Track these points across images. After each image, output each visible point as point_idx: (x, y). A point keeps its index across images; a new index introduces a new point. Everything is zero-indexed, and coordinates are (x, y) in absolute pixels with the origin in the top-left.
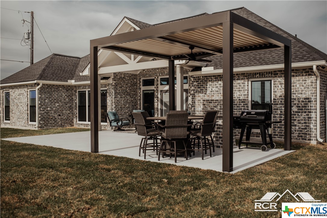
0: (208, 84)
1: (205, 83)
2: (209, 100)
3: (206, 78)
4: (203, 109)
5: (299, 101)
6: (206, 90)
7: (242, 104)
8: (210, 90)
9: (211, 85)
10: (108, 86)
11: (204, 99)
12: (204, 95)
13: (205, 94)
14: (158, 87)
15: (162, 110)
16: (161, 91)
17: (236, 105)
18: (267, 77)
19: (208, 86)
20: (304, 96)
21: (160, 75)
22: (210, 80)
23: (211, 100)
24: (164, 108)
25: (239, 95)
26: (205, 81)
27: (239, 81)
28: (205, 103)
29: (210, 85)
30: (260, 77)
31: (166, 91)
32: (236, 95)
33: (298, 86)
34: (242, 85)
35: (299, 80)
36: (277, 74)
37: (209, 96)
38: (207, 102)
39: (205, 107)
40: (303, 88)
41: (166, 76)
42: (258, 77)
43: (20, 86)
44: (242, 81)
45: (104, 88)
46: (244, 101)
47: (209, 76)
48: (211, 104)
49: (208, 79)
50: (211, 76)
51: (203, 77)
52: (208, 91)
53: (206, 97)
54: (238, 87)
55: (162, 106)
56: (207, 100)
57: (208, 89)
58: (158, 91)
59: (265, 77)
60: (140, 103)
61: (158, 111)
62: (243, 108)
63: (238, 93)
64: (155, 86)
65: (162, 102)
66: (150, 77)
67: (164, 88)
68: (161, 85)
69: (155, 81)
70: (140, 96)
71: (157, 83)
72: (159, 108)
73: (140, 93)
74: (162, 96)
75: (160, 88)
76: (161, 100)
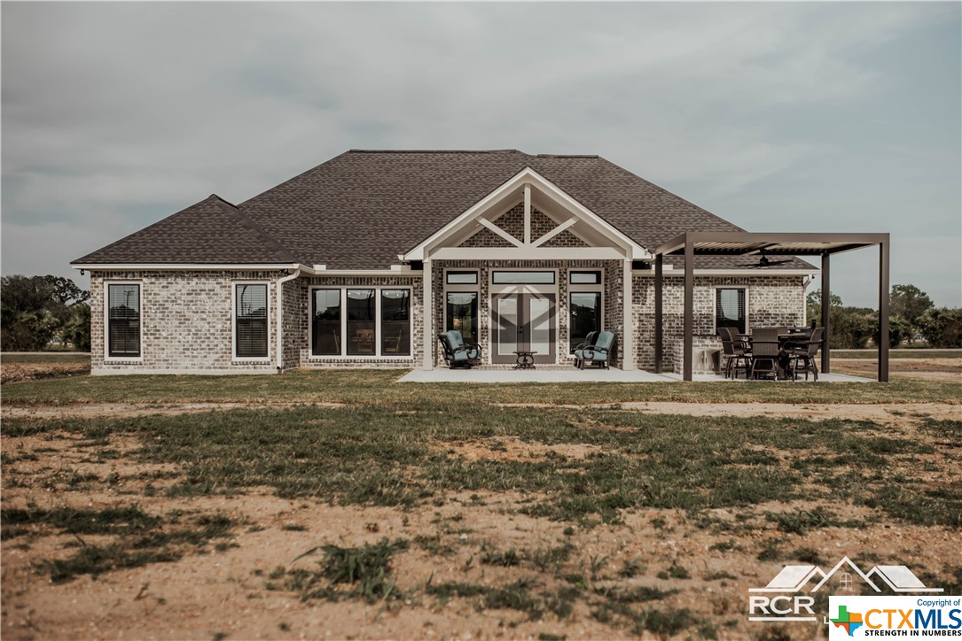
0: (648, 290)
1: (643, 287)
2: (650, 314)
3: (644, 280)
4: (639, 328)
5: (783, 318)
6: (646, 298)
7: (705, 320)
8: (652, 298)
10: (416, 282)
12: (640, 305)
13: (643, 304)
14: (487, 288)
15: (495, 332)
16: (494, 295)
17: (696, 321)
18: (741, 284)
19: (648, 293)
20: (789, 312)
21: (496, 266)
22: (653, 283)
24: (500, 327)
25: (700, 308)
26: (643, 284)
27: (700, 288)
29: (652, 291)
30: (732, 284)
31: (505, 295)
32: (696, 307)
33: (782, 298)
34: (705, 293)
35: (783, 291)
36: (755, 281)
38: (647, 318)
39: (644, 325)
40: (787, 301)
41: (509, 267)
42: (728, 284)
43: (195, 272)
44: (706, 288)
45: (404, 285)
46: (708, 316)
47: (650, 278)
48: (652, 320)
49: (648, 281)
51: (639, 278)
52: (648, 300)
53: (644, 309)
54: (699, 295)
55: (495, 323)
57: (648, 297)
58: (487, 294)
59: (738, 284)
61: (487, 332)
62: (706, 326)
63: (699, 305)
64: (483, 285)
65: (495, 316)
66: (469, 267)
67: (501, 290)
68: (493, 283)
69: (482, 276)
70: (442, 304)
71: (487, 282)
72: (490, 327)
73: (442, 297)
74: (495, 304)
75: (492, 289)
76: (493, 311)
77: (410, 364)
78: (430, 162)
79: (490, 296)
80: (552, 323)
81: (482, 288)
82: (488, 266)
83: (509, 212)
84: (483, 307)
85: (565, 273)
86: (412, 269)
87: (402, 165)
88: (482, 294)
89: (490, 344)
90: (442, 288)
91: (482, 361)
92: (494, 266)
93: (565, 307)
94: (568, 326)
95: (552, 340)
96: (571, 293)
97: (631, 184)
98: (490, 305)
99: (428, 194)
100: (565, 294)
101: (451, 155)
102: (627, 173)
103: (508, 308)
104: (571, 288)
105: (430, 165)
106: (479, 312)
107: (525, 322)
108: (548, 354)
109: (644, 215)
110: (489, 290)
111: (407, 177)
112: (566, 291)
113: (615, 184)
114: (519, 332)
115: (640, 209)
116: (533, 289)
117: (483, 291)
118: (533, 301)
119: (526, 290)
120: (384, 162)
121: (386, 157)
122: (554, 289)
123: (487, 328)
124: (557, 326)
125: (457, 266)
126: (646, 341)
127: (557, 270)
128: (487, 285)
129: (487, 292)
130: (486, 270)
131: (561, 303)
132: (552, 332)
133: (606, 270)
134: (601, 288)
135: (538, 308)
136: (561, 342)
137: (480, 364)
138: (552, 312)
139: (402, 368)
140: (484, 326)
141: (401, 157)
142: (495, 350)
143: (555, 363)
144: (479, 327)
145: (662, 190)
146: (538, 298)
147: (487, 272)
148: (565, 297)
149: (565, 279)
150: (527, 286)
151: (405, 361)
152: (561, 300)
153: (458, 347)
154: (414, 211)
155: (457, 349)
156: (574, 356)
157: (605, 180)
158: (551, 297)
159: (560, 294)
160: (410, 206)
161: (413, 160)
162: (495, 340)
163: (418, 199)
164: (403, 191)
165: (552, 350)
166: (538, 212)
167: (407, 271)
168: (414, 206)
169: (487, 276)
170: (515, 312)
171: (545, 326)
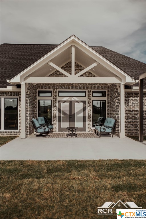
0: (130, 99)
1: (127, 98)
2: (131, 110)
3: (128, 94)
4: (126, 116)
6: (129, 102)
8: (132, 103)
9: (133, 99)
10: (20, 94)
11: (126, 109)
13: (127, 105)
14: (56, 98)
15: (59, 117)
16: (59, 101)
19: (130, 100)
21: (60, 88)
22: (132, 96)
23: (132, 110)
24: (62, 115)
28: (127, 112)
29: (131, 99)
31: (64, 101)
37: (131, 107)
38: (129, 112)
39: (128, 115)
41: (66, 89)
45: (15, 96)
47: (131, 93)
48: (132, 113)
49: (130, 95)
50: (133, 93)
53: (128, 108)
55: (60, 113)
56: (129, 110)
57: (130, 102)
58: (56, 101)
60: (36, 110)
61: (56, 117)
64: (54, 97)
65: (59, 110)
66: (48, 89)
67: (62, 99)
68: (59, 96)
69: (54, 93)
70: (36, 105)
71: (56, 95)
72: (57, 115)
73: (36, 102)
74: (60, 105)
75: (58, 99)
76: (59, 108)
77: (18, 134)
78: (35, 48)
79: (57, 102)
80: (85, 114)
81: (54, 98)
82: (56, 88)
83: (66, 65)
84: (54, 106)
85: (90, 92)
86: (17, 88)
87: (23, 49)
88: (54, 101)
89: (57, 123)
90: (36, 98)
91: (54, 130)
92: (59, 88)
93: (90, 107)
94: (92, 115)
95: (85, 121)
96: (93, 100)
97: (117, 56)
98: (57, 106)
99: (32, 58)
100: (90, 101)
101: (44, 46)
102: (114, 52)
103: (65, 107)
104: (93, 98)
105: (35, 49)
106: (53, 108)
107: (73, 113)
108: (83, 127)
109: (124, 67)
110: (57, 99)
111: (24, 52)
112: (91, 100)
113: (110, 56)
114: (70, 118)
115: (122, 65)
116: (76, 99)
117: (54, 100)
118: (76, 104)
119: (73, 99)
120: (16, 48)
121: (18, 46)
122: (86, 99)
123: (56, 116)
124: (87, 115)
125: (43, 89)
126: (129, 123)
127: (87, 91)
128: (56, 97)
129: (56, 100)
130: (56, 90)
131: (89, 105)
132: (84, 118)
133: (108, 90)
134: (106, 98)
135: (78, 107)
136: (89, 122)
137: (53, 132)
138: (84, 109)
139: (13, 135)
140: (55, 115)
141: (23, 46)
142: (60, 125)
143: (86, 131)
144: (53, 115)
145: (130, 58)
146: (78, 103)
147: (56, 91)
148: (90, 102)
149: (90, 94)
150: (74, 97)
151: (15, 132)
152: (88, 104)
153: (39, 126)
154: (24, 64)
155: (39, 127)
156: (94, 128)
157: (106, 54)
158: (84, 102)
159: (88, 101)
160: (23, 63)
161: (28, 47)
162: (59, 121)
163: (27, 60)
164: (21, 57)
165: (85, 125)
166: (79, 65)
167: (15, 89)
168: (25, 62)
169: (56, 93)
170: (68, 109)
171: (81, 115)
